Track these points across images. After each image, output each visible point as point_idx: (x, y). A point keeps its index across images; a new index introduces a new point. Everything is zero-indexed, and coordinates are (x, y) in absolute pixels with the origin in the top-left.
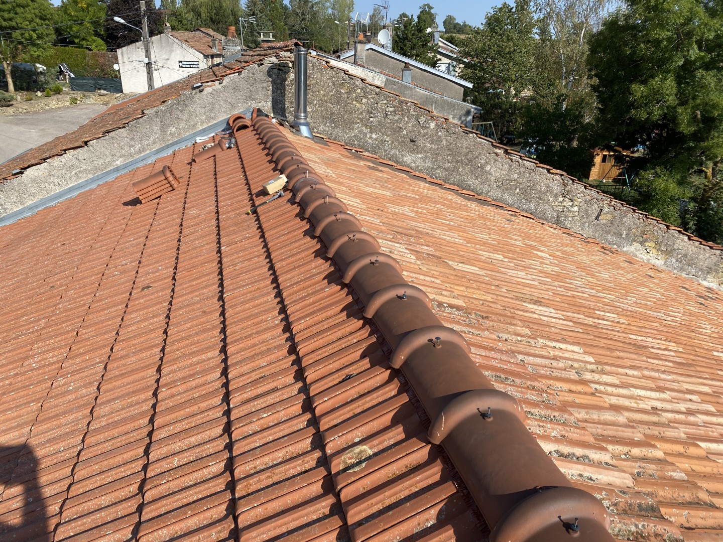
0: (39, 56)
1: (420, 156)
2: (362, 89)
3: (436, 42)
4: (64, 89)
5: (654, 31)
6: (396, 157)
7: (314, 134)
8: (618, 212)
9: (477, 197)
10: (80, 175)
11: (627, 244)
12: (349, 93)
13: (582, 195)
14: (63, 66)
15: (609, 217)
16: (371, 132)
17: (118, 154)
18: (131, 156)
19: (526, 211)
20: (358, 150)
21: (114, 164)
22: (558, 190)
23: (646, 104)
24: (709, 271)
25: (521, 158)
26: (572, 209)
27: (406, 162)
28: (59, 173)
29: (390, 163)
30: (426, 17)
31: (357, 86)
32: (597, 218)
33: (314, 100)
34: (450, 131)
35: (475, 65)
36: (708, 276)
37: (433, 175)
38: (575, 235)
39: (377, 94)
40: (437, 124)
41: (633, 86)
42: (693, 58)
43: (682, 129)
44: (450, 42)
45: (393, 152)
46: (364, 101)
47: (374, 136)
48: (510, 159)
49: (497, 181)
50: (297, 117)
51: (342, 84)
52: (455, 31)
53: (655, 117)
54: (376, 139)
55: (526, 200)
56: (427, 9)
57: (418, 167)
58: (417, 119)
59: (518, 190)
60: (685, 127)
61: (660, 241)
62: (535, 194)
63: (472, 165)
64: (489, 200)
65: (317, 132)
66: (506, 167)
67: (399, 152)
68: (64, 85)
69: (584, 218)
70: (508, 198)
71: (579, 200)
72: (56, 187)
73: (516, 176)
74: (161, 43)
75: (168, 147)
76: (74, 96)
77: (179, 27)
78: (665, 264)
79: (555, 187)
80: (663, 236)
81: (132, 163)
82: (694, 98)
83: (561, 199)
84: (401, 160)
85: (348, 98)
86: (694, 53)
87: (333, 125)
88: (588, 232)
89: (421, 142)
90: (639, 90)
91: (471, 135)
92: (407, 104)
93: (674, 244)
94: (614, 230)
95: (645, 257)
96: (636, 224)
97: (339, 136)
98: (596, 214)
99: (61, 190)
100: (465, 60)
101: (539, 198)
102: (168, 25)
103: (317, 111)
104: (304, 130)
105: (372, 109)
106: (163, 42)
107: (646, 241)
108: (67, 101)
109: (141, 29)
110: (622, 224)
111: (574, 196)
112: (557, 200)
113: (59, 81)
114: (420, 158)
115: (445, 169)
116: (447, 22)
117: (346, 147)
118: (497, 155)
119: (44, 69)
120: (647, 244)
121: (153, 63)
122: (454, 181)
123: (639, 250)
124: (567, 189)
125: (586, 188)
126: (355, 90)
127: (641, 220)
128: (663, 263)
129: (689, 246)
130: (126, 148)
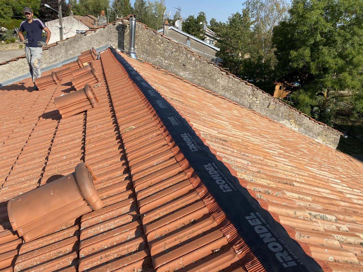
0: (4, 23)
1: (187, 73)
2: (161, 39)
3: (204, 29)
4: (16, 41)
5: (301, 26)
6: (176, 72)
7: (138, 58)
8: (278, 105)
9: (213, 93)
10: (25, 71)
11: (282, 120)
12: (155, 41)
13: (261, 96)
14: (16, 29)
15: (274, 107)
16: (165, 60)
17: (44, 62)
18: (50, 63)
19: (235, 102)
20: (158, 67)
21: (42, 66)
22: (250, 93)
23: (297, 60)
24: (319, 135)
25: (233, 77)
26: (256, 102)
27: (181, 75)
28: (14, 69)
29: (173, 75)
30: (202, 17)
31: (159, 38)
32: (268, 107)
33: (138, 43)
34: (201, 62)
35: (223, 41)
36: (318, 137)
37: (193, 82)
38: (257, 114)
39: (168, 43)
40: (195, 58)
41: (291, 51)
42: (318, 40)
43: (312, 72)
44: (212, 30)
45: (175, 70)
46: (162, 45)
47: (166, 62)
48: (228, 77)
49: (222, 87)
50: (130, 50)
51: (152, 37)
52: (216, 26)
53: (300, 67)
54: (167, 63)
55: (236, 96)
56: (202, 14)
57: (186, 78)
58: (186, 55)
59: (232, 92)
60: (314, 72)
61: (296, 119)
62: (240, 94)
63: (211, 79)
64: (219, 95)
65: (139, 58)
66: (227, 80)
67: (178, 70)
68: (16, 39)
69: (262, 107)
70: (227, 95)
71: (260, 98)
72: (13, 76)
73: (231, 85)
74: (68, 21)
75: (68, 60)
76: (21, 44)
77: (77, 14)
78: (299, 130)
79: (249, 91)
80: (298, 117)
81: (50, 67)
82: (318, 59)
83: (251, 97)
84: (178, 74)
85: (155, 43)
86: (319, 38)
87: (147, 55)
88: (264, 113)
89: (188, 66)
90: (293, 53)
91: (211, 65)
92: (182, 48)
93: (303, 121)
94: (276, 113)
95: (290, 126)
96: (286, 111)
97: (150, 61)
98: (268, 105)
99: (15, 77)
100: (218, 39)
101: (241, 96)
102: (72, 12)
103: (140, 48)
104: (133, 55)
105: (166, 49)
106: (69, 20)
107: (290, 119)
108: (17, 46)
109: (58, 11)
110: (279, 110)
111: (258, 96)
112: (250, 97)
113: (14, 37)
114: (187, 74)
115: (198, 79)
116: (212, 21)
117: (153, 66)
118: (223, 75)
119: (6, 30)
120: (291, 120)
121: (63, 28)
122: (203, 85)
123: (287, 123)
124: (254, 92)
125: (263, 93)
126: (158, 40)
127: (288, 109)
128: (298, 129)
129: (310, 123)
130: (48, 59)
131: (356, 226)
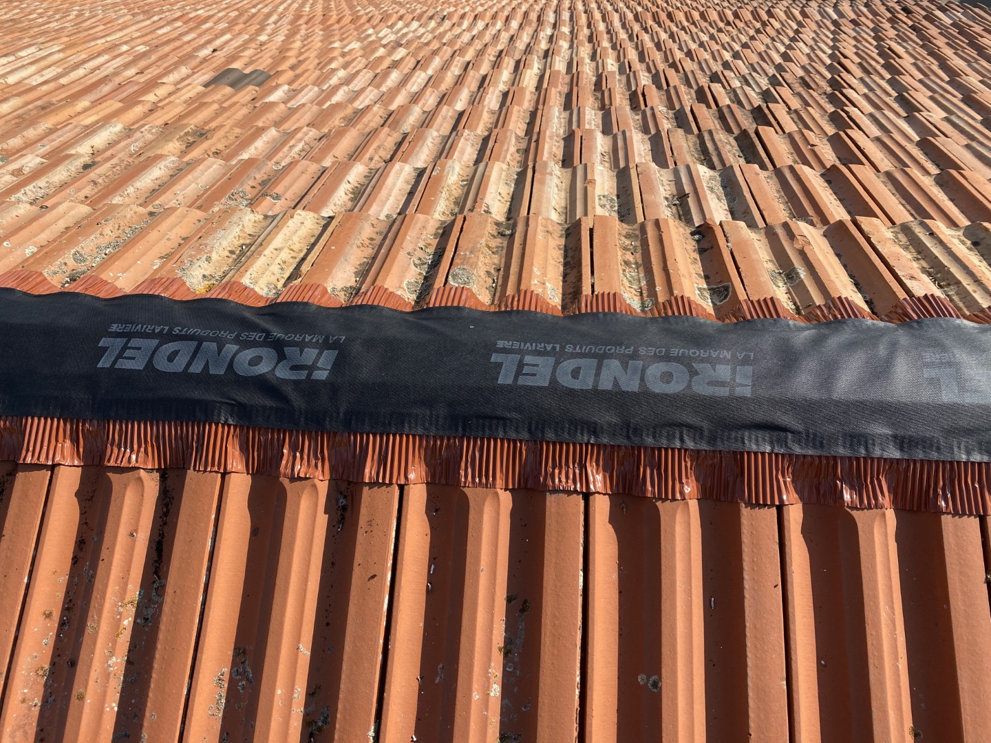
131: (59, 137)
